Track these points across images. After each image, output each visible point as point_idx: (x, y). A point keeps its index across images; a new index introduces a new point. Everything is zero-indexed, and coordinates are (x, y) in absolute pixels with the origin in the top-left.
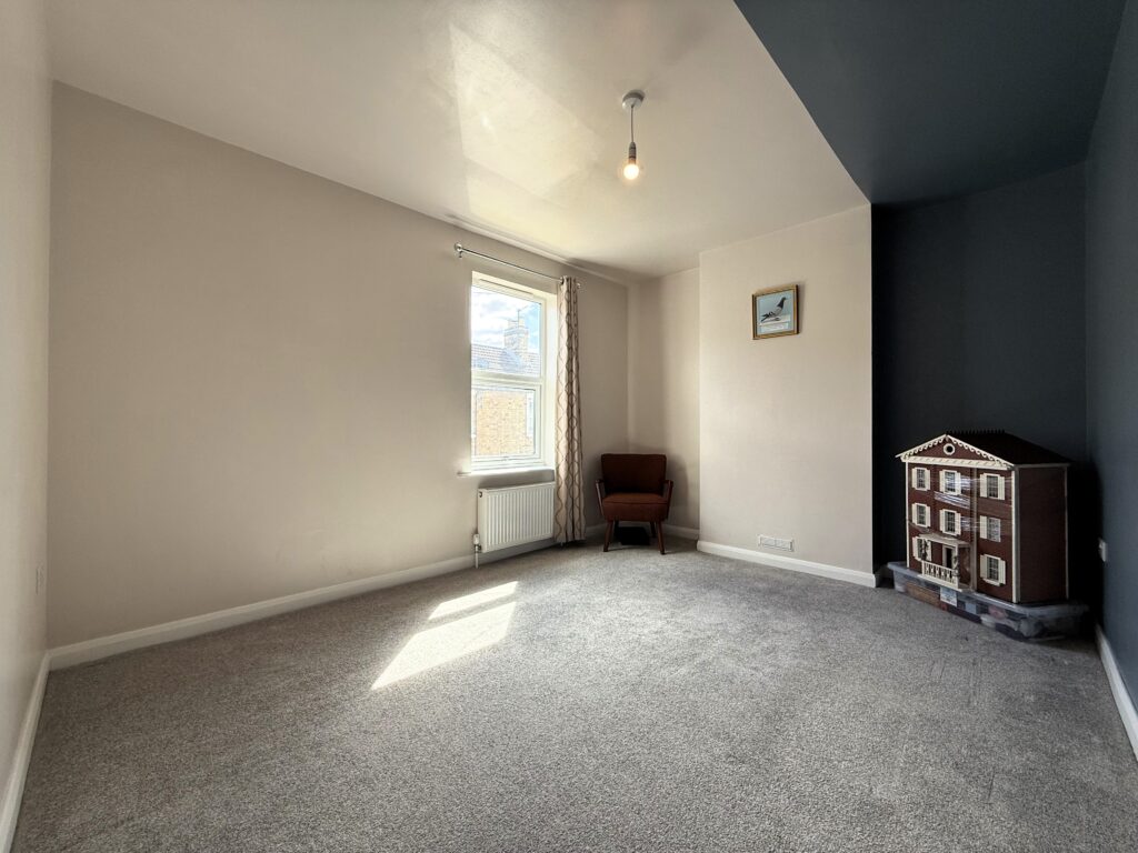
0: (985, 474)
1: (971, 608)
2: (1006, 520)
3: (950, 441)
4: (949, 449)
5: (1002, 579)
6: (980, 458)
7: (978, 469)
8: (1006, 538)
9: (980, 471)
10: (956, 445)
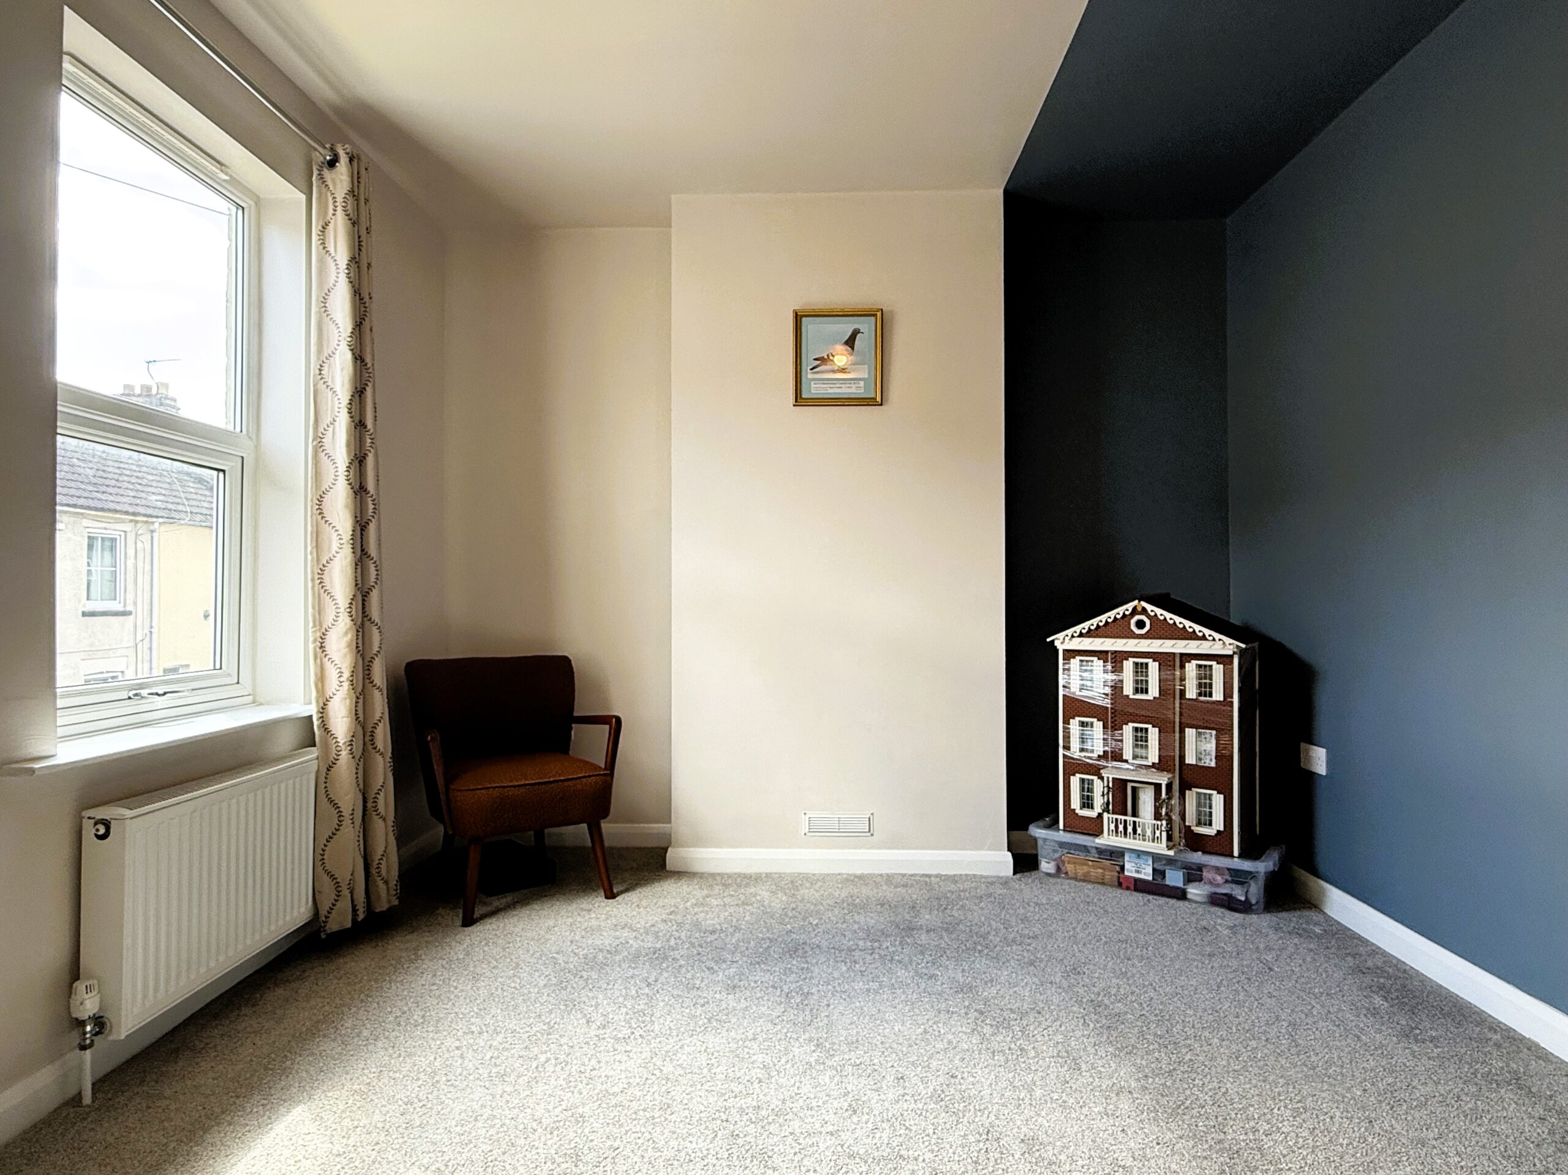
0: (1194, 662)
1: (1175, 878)
2: (1223, 730)
3: (1144, 610)
4: (1140, 624)
5: (1218, 824)
7: (1182, 655)
10: (1154, 619)
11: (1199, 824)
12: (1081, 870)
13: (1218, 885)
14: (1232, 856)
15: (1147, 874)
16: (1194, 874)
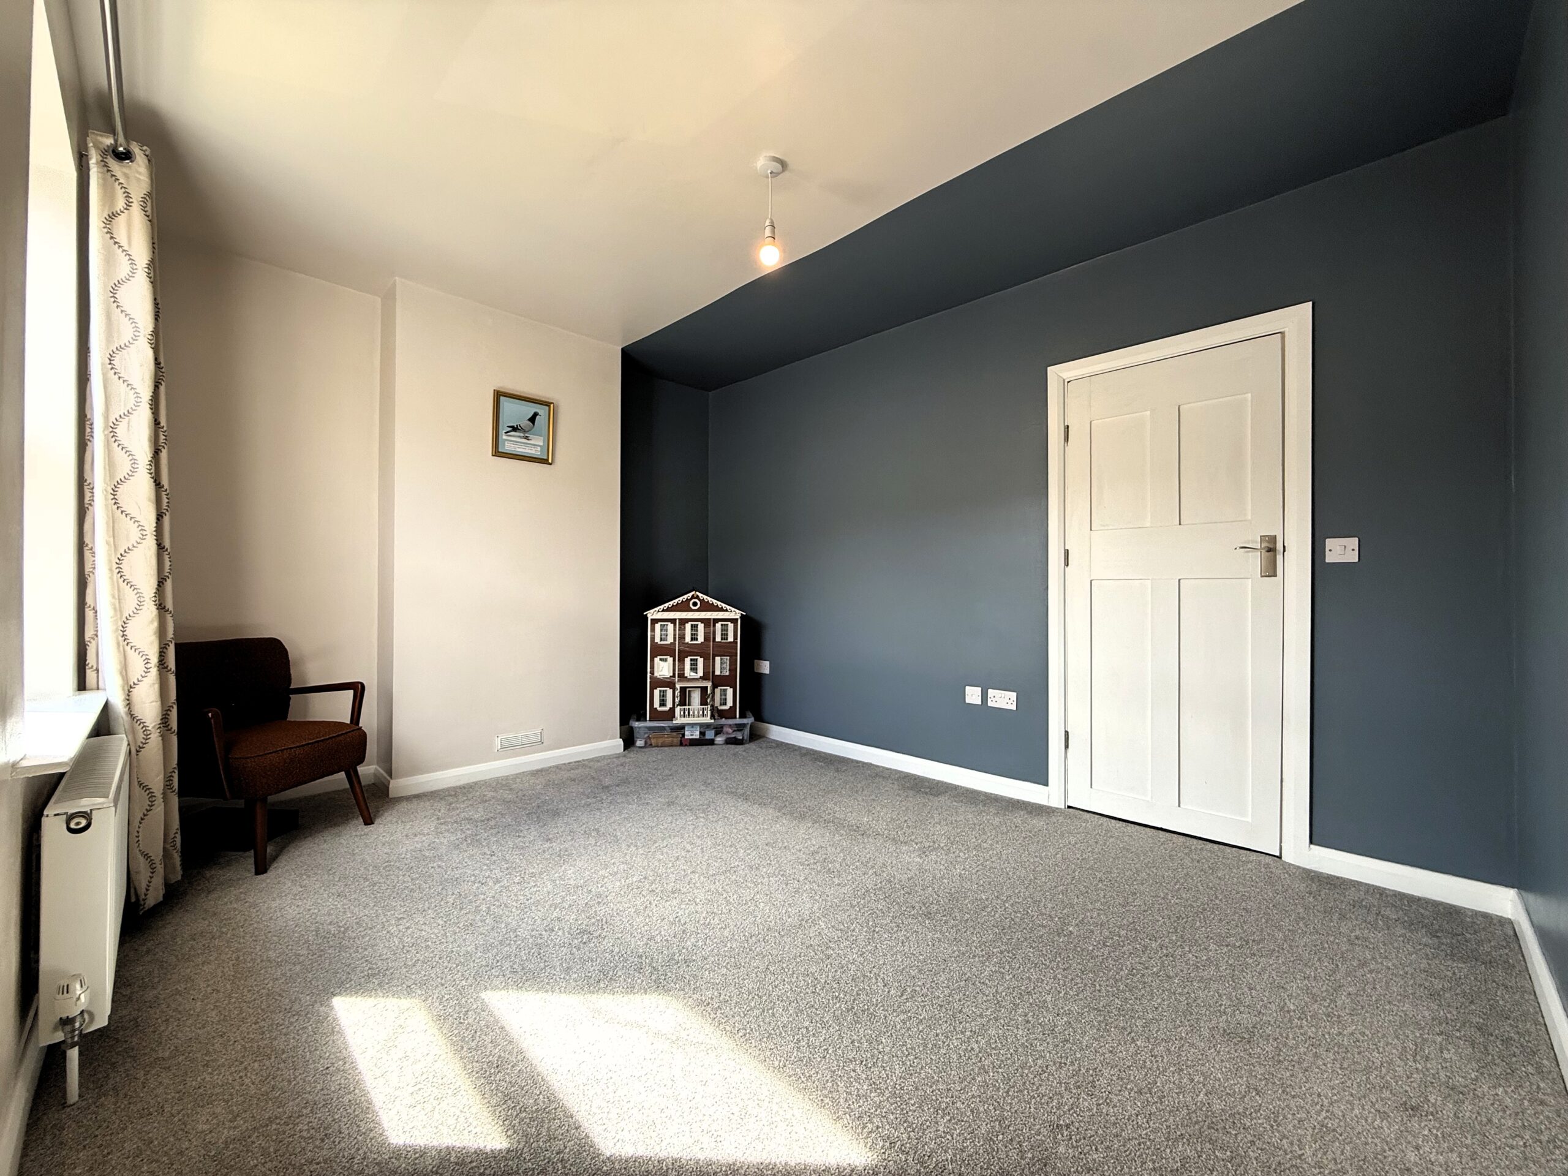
0: (720, 623)
1: (710, 735)
2: (733, 656)
3: (697, 597)
4: (695, 604)
5: (730, 703)
6: (721, 610)
7: (714, 619)
8: (733, 670)
9: (716, 621)
10: (702, 601)
11: (721, 705)
12: (660, 741)
13: (729, 734)
14: (736, 718)
15: (696, 735)
16: (719, 731)
